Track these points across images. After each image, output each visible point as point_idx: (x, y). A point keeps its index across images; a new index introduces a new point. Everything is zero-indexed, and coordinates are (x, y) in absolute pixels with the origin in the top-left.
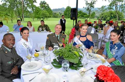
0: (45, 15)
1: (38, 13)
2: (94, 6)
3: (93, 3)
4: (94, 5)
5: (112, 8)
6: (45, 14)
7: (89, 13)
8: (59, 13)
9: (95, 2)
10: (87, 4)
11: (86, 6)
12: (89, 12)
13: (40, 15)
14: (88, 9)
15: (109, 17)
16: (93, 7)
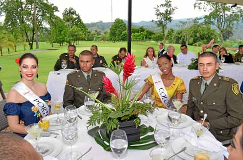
0: (77, 35)
1: (62, 32)
2: (172, 19)
3: (170, 13)
4: (172, 16)
5: (212, 22)
6: (76, 33)
7: (163, 32)
8: (96, 31)
9: (174, 10)
10: (158, 15)
11: (158, 18)
12: (163, 29)
13: (66, 36)
14: (160, 24)
15: (192, 39)
16: (170, 19)
